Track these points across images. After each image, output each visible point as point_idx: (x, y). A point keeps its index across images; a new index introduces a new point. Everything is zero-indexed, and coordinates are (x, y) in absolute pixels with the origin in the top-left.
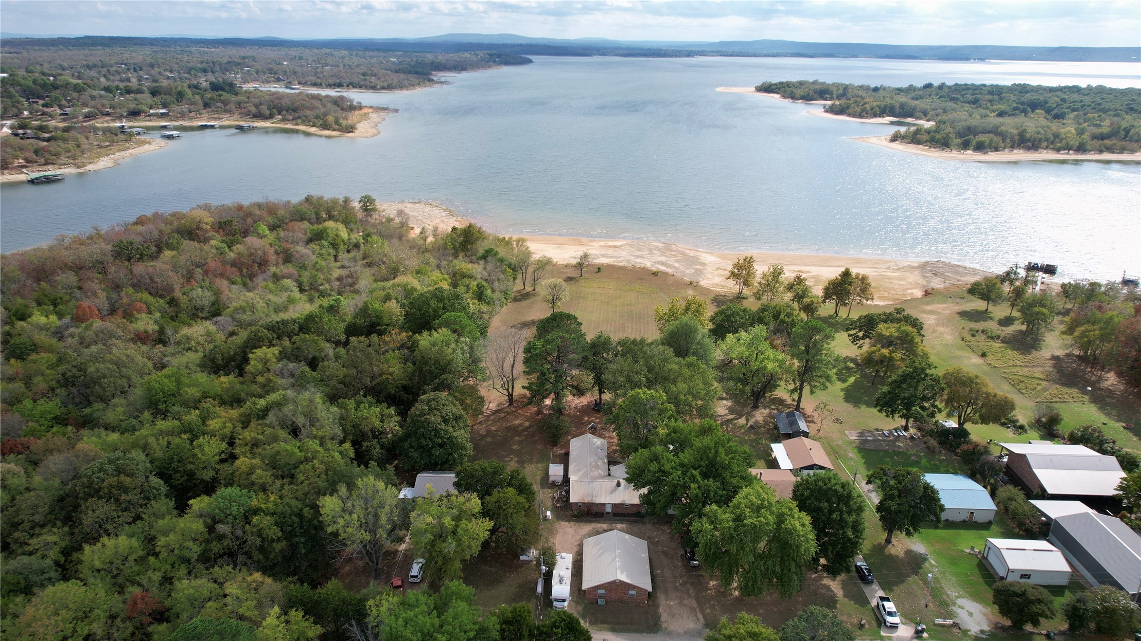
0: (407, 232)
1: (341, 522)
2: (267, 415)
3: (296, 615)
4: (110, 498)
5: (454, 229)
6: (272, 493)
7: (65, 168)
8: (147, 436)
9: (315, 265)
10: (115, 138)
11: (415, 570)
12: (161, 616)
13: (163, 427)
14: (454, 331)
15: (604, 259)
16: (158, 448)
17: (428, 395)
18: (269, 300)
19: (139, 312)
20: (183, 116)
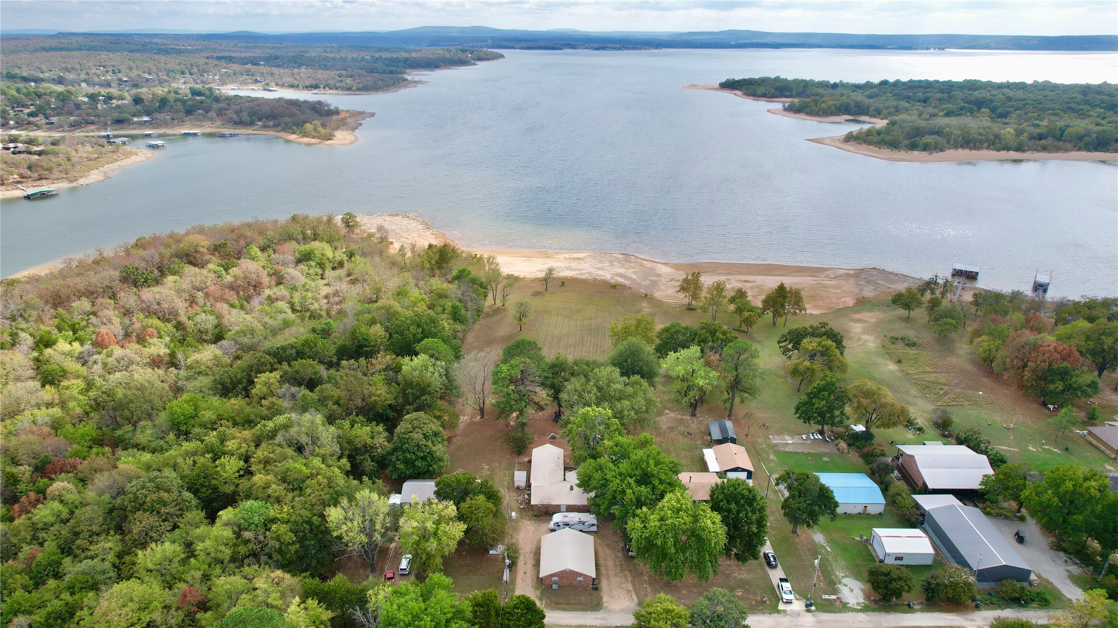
0: (387, 247)
1: (344, 528)
2: (275, 435)
3: (312, 603)
4: (153, 511)
5: (430, 246)
6: (285, 504)
7: (58, 183)
8: (176, 457)
9: (304, 286)
10: (103, 150)
11: (404, 564)
12: (204, 606)
13: (188, 448)
14: (432, 356)
15: (568, 271)
16: (185, 465)
17: (411, 415)
18: (266, 323)
19: (151, 336)
20: (165, 124)
